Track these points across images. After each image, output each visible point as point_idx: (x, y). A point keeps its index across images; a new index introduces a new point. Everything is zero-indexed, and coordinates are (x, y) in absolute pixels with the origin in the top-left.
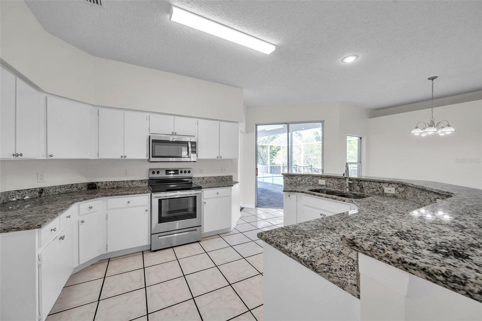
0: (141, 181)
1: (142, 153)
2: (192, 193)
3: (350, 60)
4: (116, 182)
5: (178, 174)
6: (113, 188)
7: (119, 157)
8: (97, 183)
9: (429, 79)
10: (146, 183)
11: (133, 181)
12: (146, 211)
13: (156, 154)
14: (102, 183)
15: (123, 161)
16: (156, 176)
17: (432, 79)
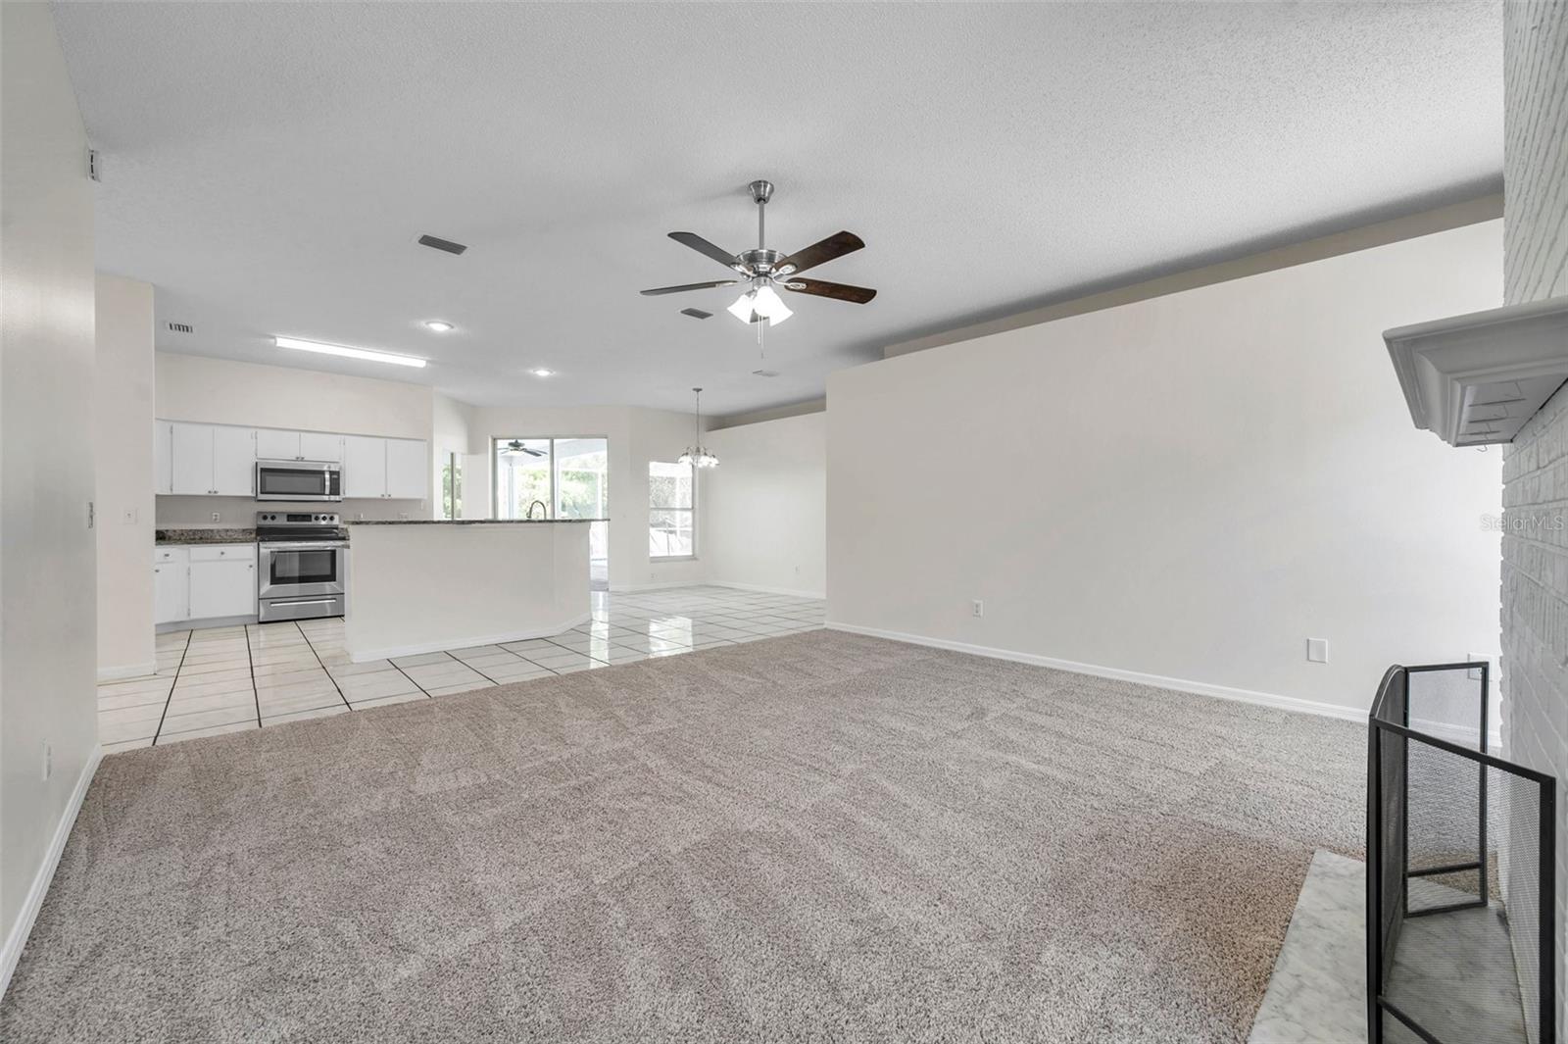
0: (244, 530)
1: (245, 486)
2: (329, 545)
3: (543, 373)
4: (198, 531)
5: (310, 521)
6: (194, 539)
7: (204, 492)
8: (167, 531)
9: (694, 390)
10: (251, 533)
11: (227, 531)
12: (251, 566)
13: (268, 490)
14: (175, 531)
15: (213, 499)
16: (269, 522)
17: (698, 390)
